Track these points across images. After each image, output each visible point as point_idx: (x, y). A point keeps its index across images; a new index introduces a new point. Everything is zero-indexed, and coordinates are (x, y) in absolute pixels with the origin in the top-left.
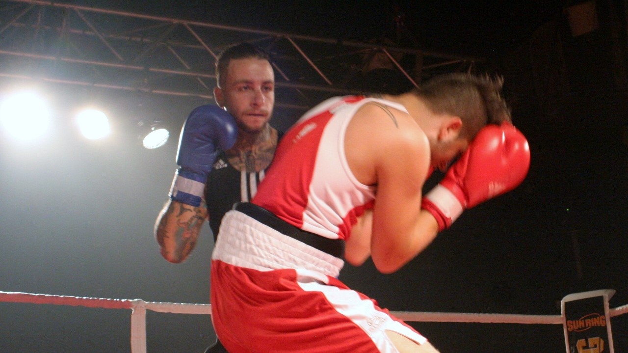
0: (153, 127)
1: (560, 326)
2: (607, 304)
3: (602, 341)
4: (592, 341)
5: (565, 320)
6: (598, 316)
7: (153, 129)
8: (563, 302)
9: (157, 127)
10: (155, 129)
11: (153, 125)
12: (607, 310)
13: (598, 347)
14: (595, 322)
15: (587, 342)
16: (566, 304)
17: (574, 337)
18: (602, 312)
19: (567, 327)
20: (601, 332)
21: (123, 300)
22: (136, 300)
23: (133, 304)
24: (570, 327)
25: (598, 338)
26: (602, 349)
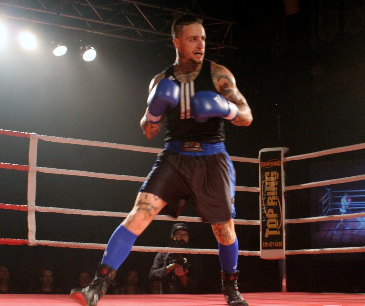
1: (258, 164)
2: (282, 155)
3: (278, 174)
4: (273, 173)
5: (260, 161)
6: (277, 161)
8: (260, 152)
9: (61, 45)
10: (60, 46)
11: (59, 44)
12: (282, 158)
13: (276, 176)
14: (275, 164)
16: (262, 153)
17: (264, 170)
18: (280, 159)
19: (261, 165)
20: (278, 169)
21: (26, 133)
22: (33, 133)
23: (31, 135)
24: (262, 165)
25: (276, 172)
26: (277, 178)
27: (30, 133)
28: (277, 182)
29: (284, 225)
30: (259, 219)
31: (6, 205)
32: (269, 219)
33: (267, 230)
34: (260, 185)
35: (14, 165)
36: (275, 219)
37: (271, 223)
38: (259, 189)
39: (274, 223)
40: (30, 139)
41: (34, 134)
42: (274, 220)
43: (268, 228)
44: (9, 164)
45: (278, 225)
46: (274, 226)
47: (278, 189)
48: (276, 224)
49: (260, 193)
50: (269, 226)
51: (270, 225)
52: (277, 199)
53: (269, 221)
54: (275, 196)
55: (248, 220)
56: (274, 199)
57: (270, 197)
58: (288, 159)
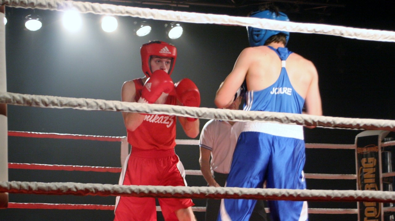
0: (141, 25)
1: (354, 150)
2: (380, 139)
3: (375, 160)
4: (370, 159)
5: (356, 147)
6: (374, 146)
7: (142, 26)
8: (357, 137)
9: (144, 25)
11: (142, 24)
12: (380, 143)
13: (373, 163)
14: (373, 149)
15: (367, 160)
16: (359, 138)
17: (361, 156)
18: (377, 144)
19: (357, 151)
20: (375, 155)
21: (117, 137)
22: (123, 137)
23: (122, 139)
24: (359, 151)
25: (373, 158)
26: (375, 164)
27: (121, 137)
28: (375, 168)
29: (382, 214)
30: (356, 208)
31: (103, 206)
32: (367, 208)
33: (365, 218)
34: (357, 172)
35: (107, 168)
36: (373, 207)
37: (369, 212)
38: (355, 176)
39: (372, 212)
40: (121, 142)
41: (125, 138)
42: (372, 209)
43: (365, 217)
44: (103, 167)
45: (376, 213)
46: (373, 215)
47: (375, 176)
48: (373, 213)
49: (357, 181)
50: (367, 215)
51: (368, 213)
52: (375, 186)
53: (367, 209)
54: (373, 183)
55: (345, 209)
56: (372, 187)
57: (368, 184)
58: (386, 144)
